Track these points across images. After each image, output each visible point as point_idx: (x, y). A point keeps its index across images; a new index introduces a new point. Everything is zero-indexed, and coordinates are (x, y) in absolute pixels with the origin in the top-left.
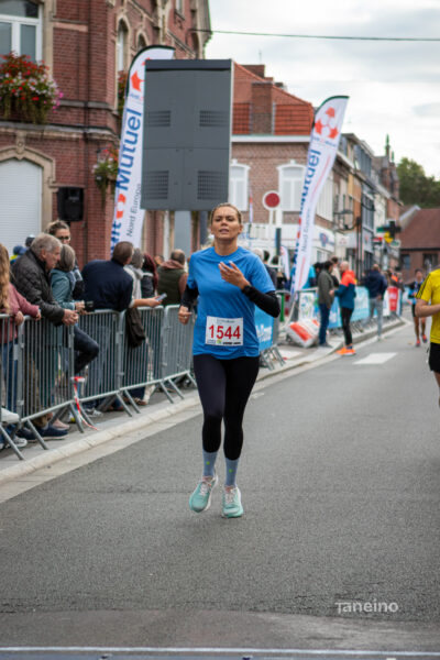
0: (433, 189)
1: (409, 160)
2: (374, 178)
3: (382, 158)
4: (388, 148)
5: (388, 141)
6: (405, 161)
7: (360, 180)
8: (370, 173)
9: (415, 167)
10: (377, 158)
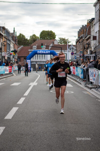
0: (27, 41)
1: (22, 34)
2: (10, 38)
3: (13, 33)
4: (14, 31)
5: (14, 29)
6: (21, 34)
7: (6, 39)
8: (9, 37)
9: (23, 36)
10: (11, 33)
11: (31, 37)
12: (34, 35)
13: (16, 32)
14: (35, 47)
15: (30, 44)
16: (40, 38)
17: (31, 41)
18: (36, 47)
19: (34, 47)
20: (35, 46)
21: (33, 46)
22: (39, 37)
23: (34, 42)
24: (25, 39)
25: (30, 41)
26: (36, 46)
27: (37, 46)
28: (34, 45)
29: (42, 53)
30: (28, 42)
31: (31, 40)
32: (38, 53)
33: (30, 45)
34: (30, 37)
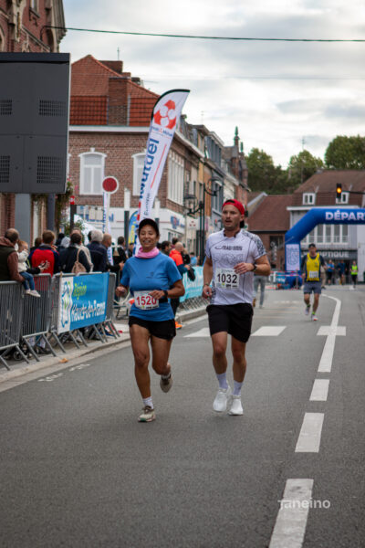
0: (279, 177)
1: (260, 151)
2: (224, 167)
3: (231, 148)
4: (236, 139)
5: (237, 133)
6: (256, 152)
7: (210, 168)
8: (220, 162)
9: (265, 157)
10: (226, 148)
11: (295, 161)
12: (305, 154)
13: (242, 144)
14: (311, 197)
15: (289, 184)
16: (328, 163)
17: (292, 175)
18: (314, 195)
19: (306, 197)
20: (309, 195)
21: (304, 195)
22: (324, 162)
23: (305, 180)
24: (272, 167)
25: (290, 176)
26: (314, 192)
27: (318, 194)
28: (307, 191)
29: (343, 218)
30: (282, 181)
31: (295, 170)
32: (327, 218)
33: (289, 188)
34: (291, 163)
